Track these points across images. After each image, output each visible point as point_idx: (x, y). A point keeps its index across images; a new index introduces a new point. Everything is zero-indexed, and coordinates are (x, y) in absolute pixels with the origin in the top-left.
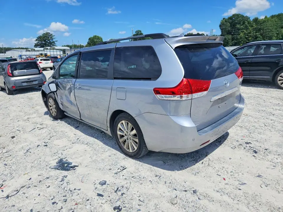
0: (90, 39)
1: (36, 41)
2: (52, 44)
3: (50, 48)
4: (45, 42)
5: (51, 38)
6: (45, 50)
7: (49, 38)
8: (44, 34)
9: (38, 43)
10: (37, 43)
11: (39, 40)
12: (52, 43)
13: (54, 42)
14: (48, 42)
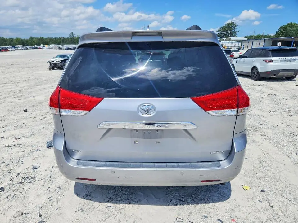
0: (281, 28)
1: (218, 31)
2: (232, 35)
3: (226, 39)
4: (226, 32)
5: (234, 28)
6: (221, 41)
7: (231, 28)
8: (228, 23)
9: (220, 33)
10: (218, 34)
11: (221, 31)
12: (233, 33)
13: (235, 33)
14: (230, 32)
